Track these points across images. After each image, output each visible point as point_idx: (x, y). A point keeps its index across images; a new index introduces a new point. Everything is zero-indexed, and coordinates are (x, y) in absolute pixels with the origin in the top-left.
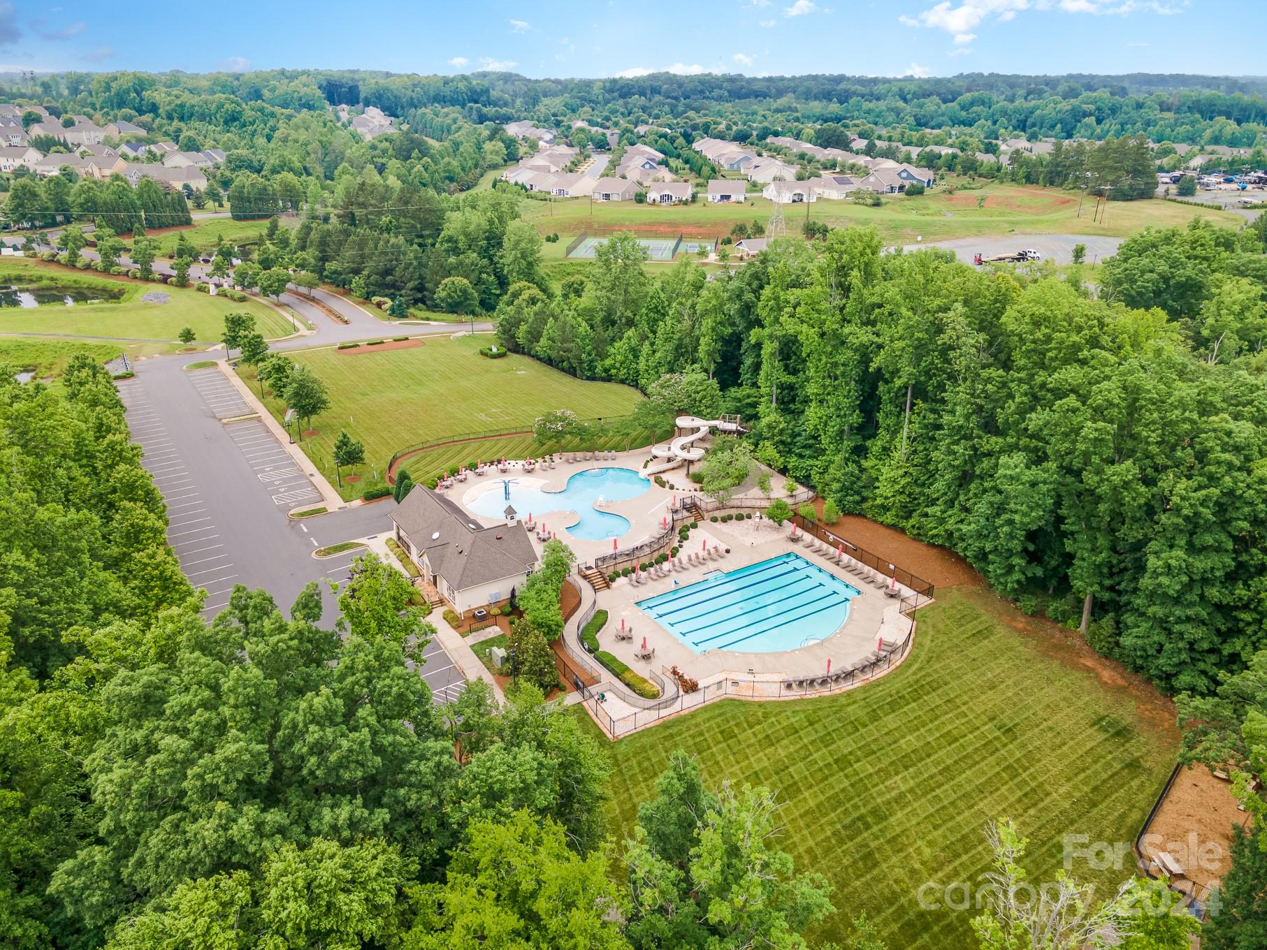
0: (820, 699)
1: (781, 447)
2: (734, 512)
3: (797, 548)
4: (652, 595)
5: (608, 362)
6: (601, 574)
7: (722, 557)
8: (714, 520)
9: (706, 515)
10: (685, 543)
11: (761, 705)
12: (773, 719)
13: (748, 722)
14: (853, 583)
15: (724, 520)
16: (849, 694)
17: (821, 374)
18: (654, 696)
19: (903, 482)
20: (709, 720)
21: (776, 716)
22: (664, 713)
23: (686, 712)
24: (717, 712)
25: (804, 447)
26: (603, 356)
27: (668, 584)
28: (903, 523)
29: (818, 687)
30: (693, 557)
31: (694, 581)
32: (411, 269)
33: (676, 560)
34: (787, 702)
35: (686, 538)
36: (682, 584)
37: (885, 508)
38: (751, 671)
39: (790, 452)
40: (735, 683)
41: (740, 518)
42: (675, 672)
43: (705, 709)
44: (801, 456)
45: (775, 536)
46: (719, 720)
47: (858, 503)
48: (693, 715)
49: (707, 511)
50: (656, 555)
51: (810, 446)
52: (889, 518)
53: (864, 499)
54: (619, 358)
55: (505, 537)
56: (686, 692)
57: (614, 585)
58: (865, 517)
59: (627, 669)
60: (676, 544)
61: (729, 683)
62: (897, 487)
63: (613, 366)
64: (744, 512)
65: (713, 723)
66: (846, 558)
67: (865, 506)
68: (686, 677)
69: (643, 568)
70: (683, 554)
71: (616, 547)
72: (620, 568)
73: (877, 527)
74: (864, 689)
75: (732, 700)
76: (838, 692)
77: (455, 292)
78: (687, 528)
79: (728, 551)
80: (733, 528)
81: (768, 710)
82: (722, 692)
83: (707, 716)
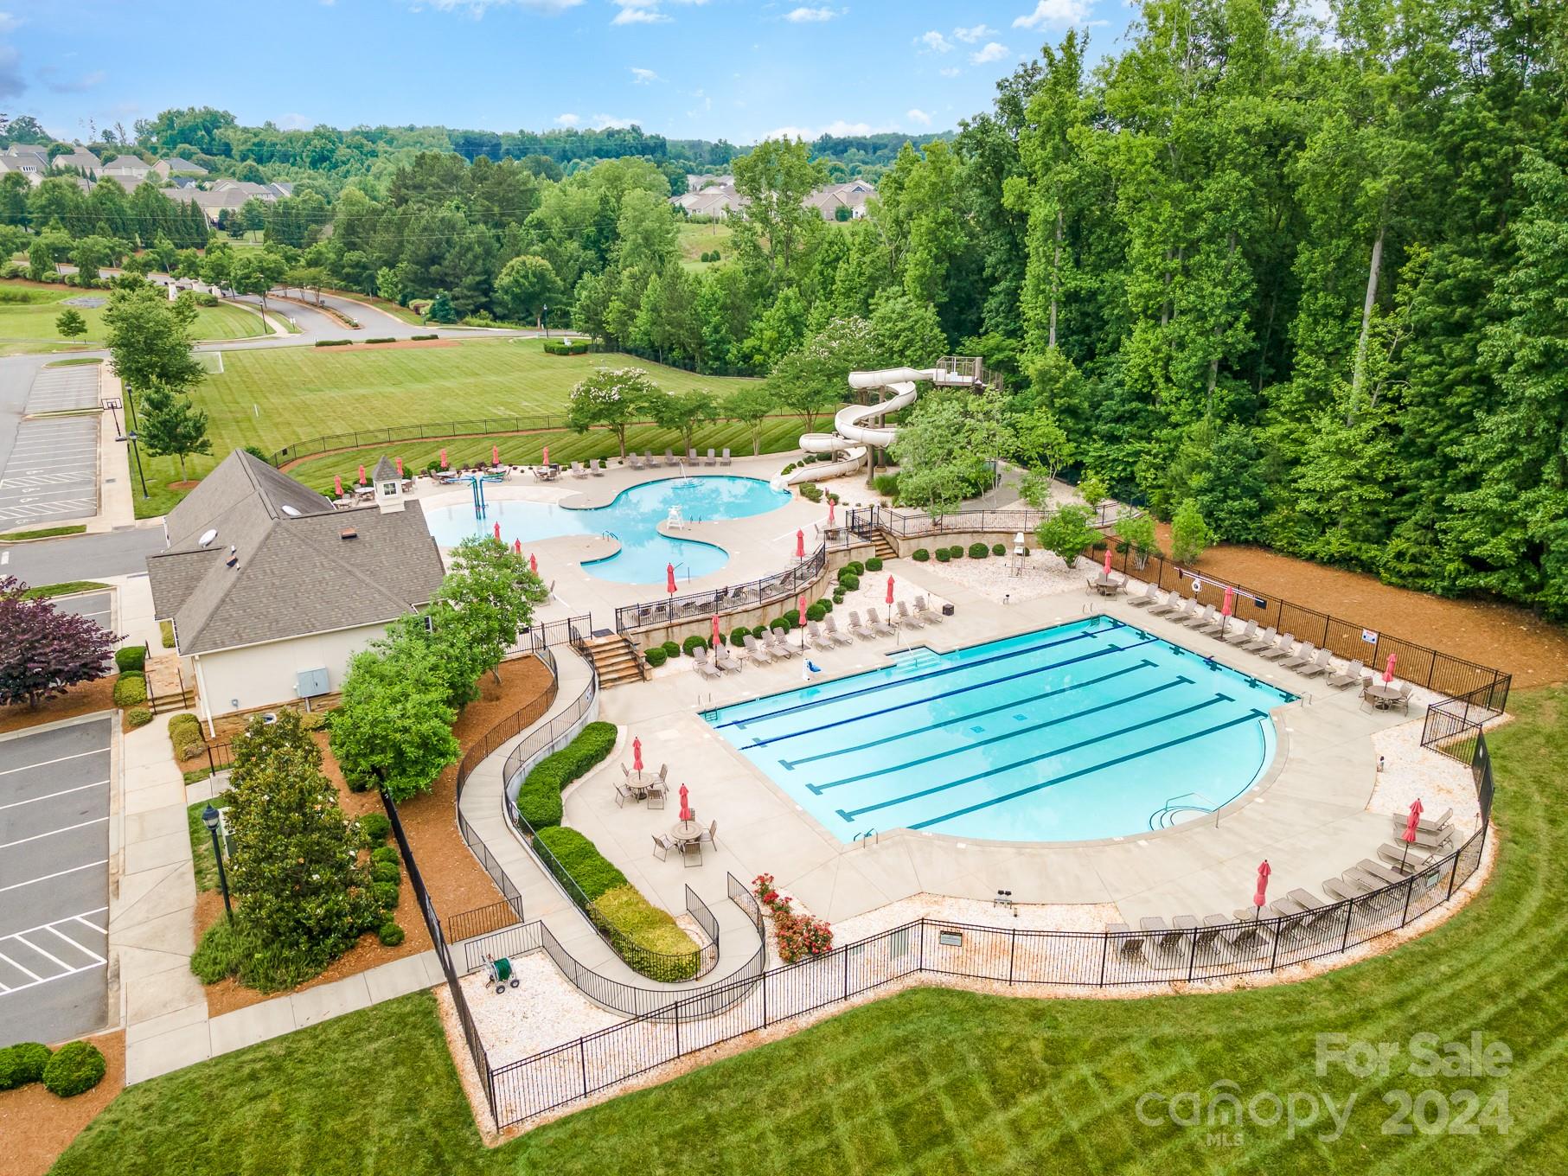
0: (1242, 1001)
1: (1070, 422)
2: (966, 542)
3: (1115, 608)
4: (747, 695)
5: (749, 343)
6: (628, 644)
7: (932, 621)
8: (921, 556)
9: (903, 547)
10: (849, 596)
11: (1037, 1012)
12: (1085, 1070)
13: (993, 1077)
14: (1268, 677)
15: (943, 556)
16: (1340, 984)
17: (1160, 249)
18: (681, 972)
19: (1370, 451)
20: (854, 1064)
21: (1091, 1056)
22: (697, 1034)
23: (780, 1032)
24: (887, 1033)
25: (1119, 419)
26: (741, 332)
27: (794, 672)
28: (1371, 551)
29: (1226, 955)
30: (864, 619)
31: (860, 668)
32: (470, 256)
33: (821, 626)
34: (1130, 1008)
35: (853, 586)
36: (827, 673)
37: (1322, 523)
38: (1004, 896)
39: (1087, 432)
40: (952, 933)
41: (979, 552)
42: (767, 896)
43: (847, 1023)
44: (1112, 439)
45: (1062, 585)
46: (889, 1065)
47: (1251, 515)
48: (801, 1046)
49: (906, 539)
50: (775, 613)
51: (1132, 417)
52: (1335, 541)
53: (1267, 507)
54: (768, 334)
55: (365, 536)
56: (791, 960)
57: (657, 673)
58: (1268, 547)
59: (617, 879)
60: (829, 596)
61: (932, 933)
62: (1355, 464)
63: (759, 350)
64: (990, 542)
65: (867, 1078)
66: (1237, 627)
67: (1268, 520)
68: (797, 910)
69: (738, 639)
70: (840, 616)
71: (672, 587)
72: (680, 637)
73: (1300, 566)
74: (1390, 968)
75: (942, 992)
76: (1296, 973)
77: (525, 277)
78: (858, 569)
79: (948, 611)
80: (963, 571)
81: (1067, 1031)
82: (909, 962)
83: (850, 1048)
